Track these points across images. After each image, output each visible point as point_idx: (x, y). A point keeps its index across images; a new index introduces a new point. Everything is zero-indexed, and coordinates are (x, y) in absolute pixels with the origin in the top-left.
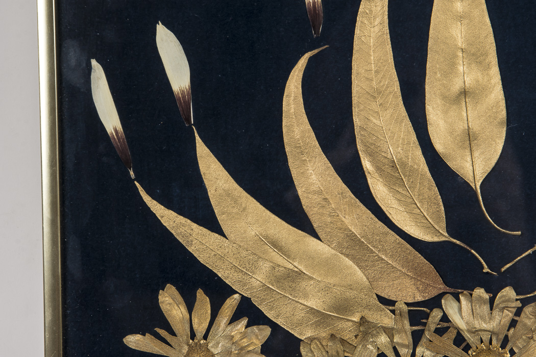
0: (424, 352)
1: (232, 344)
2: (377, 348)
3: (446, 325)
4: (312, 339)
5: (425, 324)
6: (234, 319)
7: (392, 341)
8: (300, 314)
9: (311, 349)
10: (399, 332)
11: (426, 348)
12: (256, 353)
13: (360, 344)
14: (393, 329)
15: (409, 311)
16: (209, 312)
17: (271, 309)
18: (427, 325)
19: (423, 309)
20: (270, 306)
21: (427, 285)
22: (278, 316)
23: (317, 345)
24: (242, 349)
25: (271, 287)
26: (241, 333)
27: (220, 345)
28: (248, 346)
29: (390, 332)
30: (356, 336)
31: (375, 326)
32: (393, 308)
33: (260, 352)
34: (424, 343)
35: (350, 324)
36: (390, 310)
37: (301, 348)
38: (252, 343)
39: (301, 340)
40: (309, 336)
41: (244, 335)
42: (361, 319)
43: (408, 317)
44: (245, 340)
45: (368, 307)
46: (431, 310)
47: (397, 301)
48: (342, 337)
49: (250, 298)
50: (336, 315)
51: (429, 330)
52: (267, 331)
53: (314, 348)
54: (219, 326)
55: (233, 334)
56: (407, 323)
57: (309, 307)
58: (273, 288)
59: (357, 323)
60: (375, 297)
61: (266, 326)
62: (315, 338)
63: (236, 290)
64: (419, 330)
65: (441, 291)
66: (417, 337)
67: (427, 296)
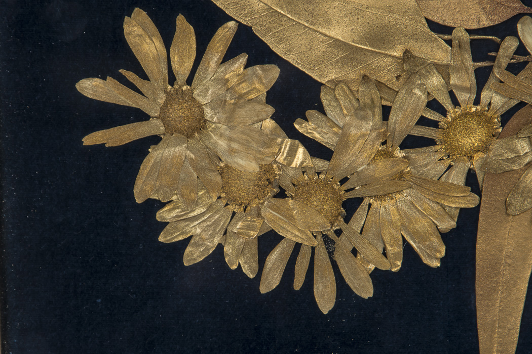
0: (491, 98)
1: (227, 90)
2: (426, 93)
3: (522, 59)
4: (336, 83)
5: (493, 59)
6: (229, 56)
7: (448, 83)
8: (321, 48)
9: (335, 96)
10: (457, 70)
11: (495, 92)
12: (259, 102)
13: (403, 88)
14: (448, 66)
15: (472, 41)
16: (194, 46)
17: (280, 42)
18: (497, 60)
19: (490, 37)
20: (278, 37)
21: (498, 4)
22: (289, 51)
23: (344, 91)
24: (240, 97)
25: (279, 10)
26: (239, 75)
27: (210, 92)
28: (248, 93)
29: (444, 70)
30: (398, 78)
31: (424, 63)
32: (450, 37)
33: (265, 101)
34: (493, 84)
35: (390, 60)
36: (446, 41)
37: (322, 95)
38: (254, 88)
39: (322, 84)
40: (333, 77)
41: (243, 79)
42: (405, 53)
43: (470, 50)
44: (243, 85)
45: (415, 37)
46: (503, 39)
47: (454, 28)
48: (378, 79)
49: (251, 27)
50: (370, 48)
51: (499, 67)
52: (274, 73)
53: (339, 94)
54: (208, 66)
55: (227, 76)
56: (468, 57)
57: (332, 38)
58: (282, 12)
59: (400, 59)
60: (424, 22)
61: (273, 65)
62: (340, 81)
63: (232, 15)
64: (485, 67)
65: (517, 12)
66: (482, 77)
67: (497, 20)
